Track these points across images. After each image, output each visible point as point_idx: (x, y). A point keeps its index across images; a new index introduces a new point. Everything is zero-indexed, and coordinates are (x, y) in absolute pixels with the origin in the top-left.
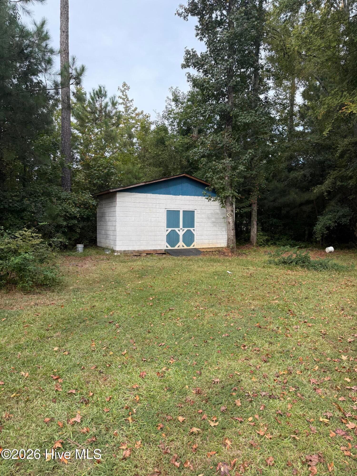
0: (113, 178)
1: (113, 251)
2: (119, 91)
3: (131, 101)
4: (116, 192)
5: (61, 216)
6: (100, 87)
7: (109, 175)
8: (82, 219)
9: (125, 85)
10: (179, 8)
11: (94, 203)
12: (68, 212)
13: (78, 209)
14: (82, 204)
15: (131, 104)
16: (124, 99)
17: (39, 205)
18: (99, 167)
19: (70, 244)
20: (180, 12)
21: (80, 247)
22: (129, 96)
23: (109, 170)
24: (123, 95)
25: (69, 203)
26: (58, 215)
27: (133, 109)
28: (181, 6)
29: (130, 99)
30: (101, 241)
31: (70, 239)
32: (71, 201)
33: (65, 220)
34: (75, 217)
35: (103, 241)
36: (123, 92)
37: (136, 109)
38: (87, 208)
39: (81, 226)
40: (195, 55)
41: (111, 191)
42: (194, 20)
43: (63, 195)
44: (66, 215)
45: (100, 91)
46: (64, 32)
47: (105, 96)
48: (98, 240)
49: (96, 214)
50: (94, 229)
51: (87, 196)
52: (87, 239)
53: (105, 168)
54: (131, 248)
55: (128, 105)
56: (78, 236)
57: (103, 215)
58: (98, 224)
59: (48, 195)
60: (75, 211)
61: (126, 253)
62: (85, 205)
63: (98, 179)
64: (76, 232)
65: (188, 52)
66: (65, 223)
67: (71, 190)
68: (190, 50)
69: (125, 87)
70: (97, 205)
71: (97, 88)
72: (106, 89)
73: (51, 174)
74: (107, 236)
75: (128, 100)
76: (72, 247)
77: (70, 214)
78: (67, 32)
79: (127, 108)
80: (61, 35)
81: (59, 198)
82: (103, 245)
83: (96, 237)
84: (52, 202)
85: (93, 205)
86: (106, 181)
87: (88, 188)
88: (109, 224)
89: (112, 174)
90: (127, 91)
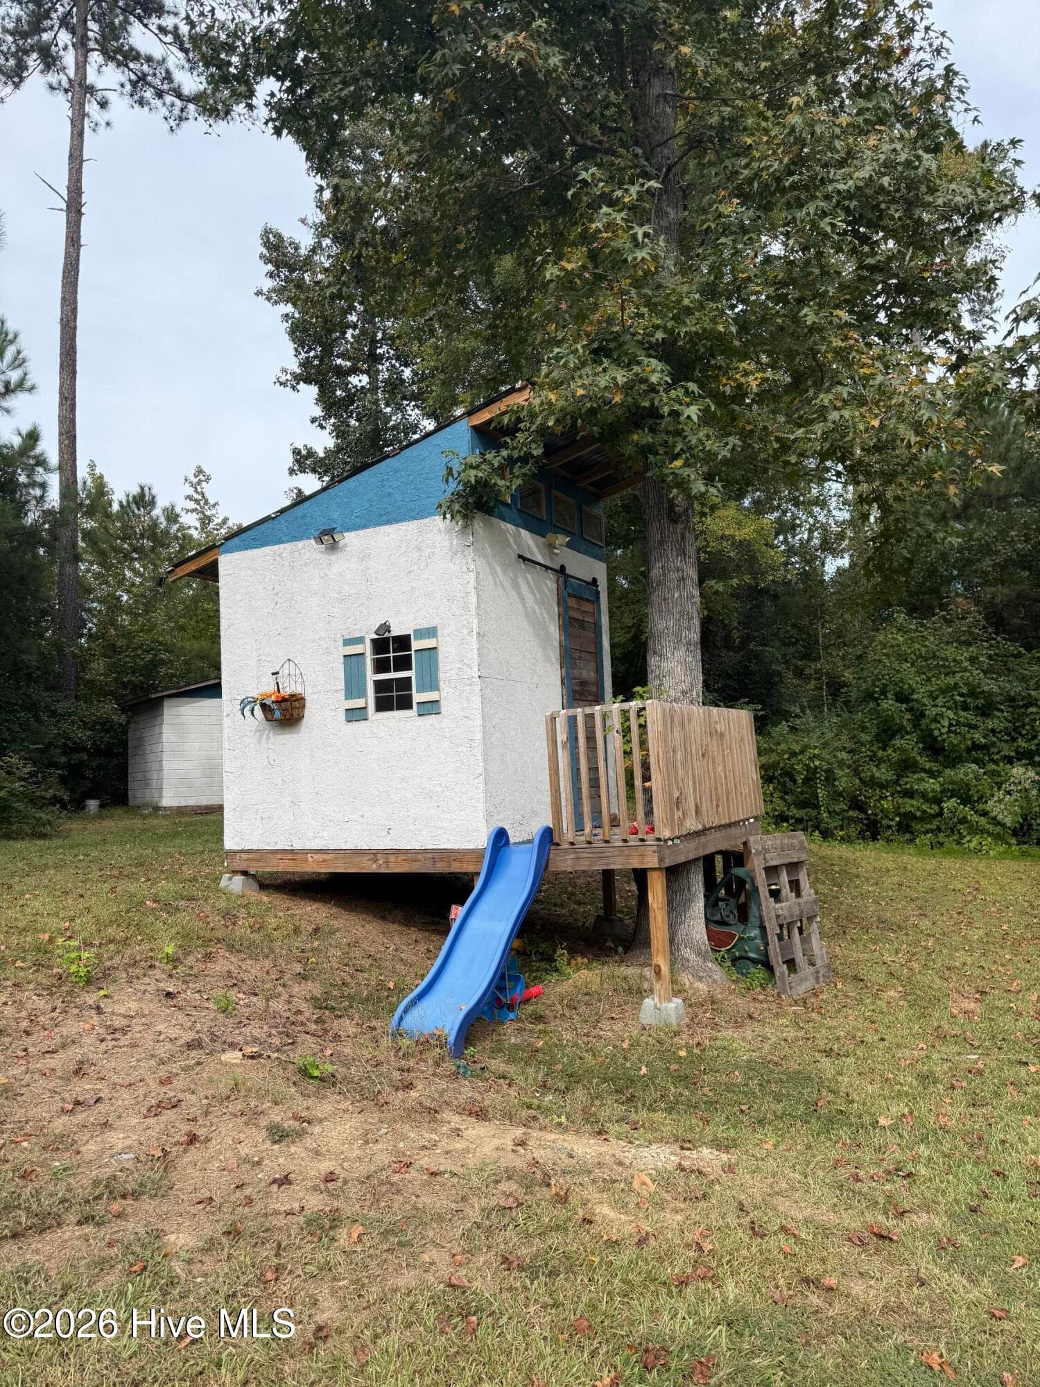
0: (163, 670)
1: (157, 808)
2: (187, 485)
3: (214, 506)
4: (162, 699)
5: (56, 747)
6: (142, 488)
7: (155, 665)
8: (97, 752)
9: (200, 471)
10: (280, 374)
11: (123, 719)
12: (69, 739)
13: (89, 733)
14: (96, 723)
15: (214, 511)
16: (197, 501)
17: (16, 728)
18: (135, 649)
19: (72, 801)
20: (283, 379)
21: (93, 804)
22: (207, 495)
23: (156, 655)
24: (196, 491)
25: (73, 722)
26: (50, 744)
27: (217, 521)
28: (284, 371)
29: (212, 502)
30: (136, 793)
31: (72, 790)
32: (76, 718)
33: (64, 753)
34: (83, 749)
35: (139, 794)
36: (194, 486)
37: (225, 521)
38: (107, 731)
39: (94, 764)
40: (311, 453)
41: (153, 696)
42: (312, 391)
43: (62, 707)
44: (65, 744)
45: (142, 495)
46: (66, 398)
47: (153, 503)
48: (130, 794)
49: (126, 742)
50: (122, 774)
51: (108, 709)
52: (107, 794)
53: (148, 652)
54: (191, 802)
55: (208, 513)
56: (89, 785)
57: (140, 744)
58: (131, 761)
59: (33, 708)
60: (83, 735)
61: (180, 811)
62: (105, 725)
63: (133, 672)
64: (85, 778)
65: (296, 452)
66: (63, 760)
67: (76, 697)
68: (301, 447)
69: (201, 477)
70: (128, 723)
71: (135, 490)
72: (154, 492)
73: (38, 668)
74: (146, 782)
75: (206, 502)
76: (78, 805)
77: (75, 743)
78: (74, 399)
79: (205, 521)
80: (61, 405)
81: (53, 714)
82: (139, 801)
83: (126, 790)
84: (39, 721)
85: (121, 725)
86: (148, 677)
87: (111, 693)
88: (151, 758)
89: (163, 662)
90: (204, 484)
